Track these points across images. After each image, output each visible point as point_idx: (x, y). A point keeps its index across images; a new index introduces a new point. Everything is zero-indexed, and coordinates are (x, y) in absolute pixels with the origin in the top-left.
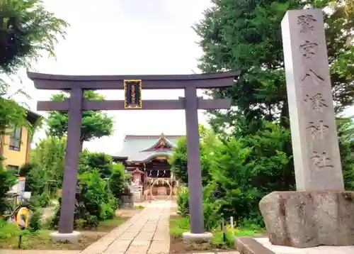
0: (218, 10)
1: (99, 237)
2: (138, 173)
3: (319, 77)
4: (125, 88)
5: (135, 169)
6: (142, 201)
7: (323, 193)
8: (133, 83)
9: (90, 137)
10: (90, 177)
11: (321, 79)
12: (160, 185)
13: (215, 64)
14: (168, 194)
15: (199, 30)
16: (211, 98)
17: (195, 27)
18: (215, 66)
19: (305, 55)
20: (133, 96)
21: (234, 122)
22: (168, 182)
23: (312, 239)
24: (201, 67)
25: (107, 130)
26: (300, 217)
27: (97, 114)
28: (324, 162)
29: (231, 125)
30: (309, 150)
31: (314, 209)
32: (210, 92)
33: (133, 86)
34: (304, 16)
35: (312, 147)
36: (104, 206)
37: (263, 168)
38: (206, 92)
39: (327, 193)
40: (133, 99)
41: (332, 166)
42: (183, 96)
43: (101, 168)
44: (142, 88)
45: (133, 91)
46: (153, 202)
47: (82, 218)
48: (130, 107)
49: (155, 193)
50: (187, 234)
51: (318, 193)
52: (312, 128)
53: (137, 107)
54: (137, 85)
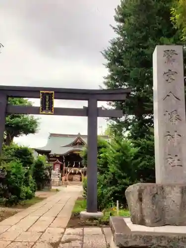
0: (122, 40)
1: (16, 213)
2: (58, 163)
3: (177, 98)
4: (41, 97)
5: (56, 160)
6: (59, 185)
7: (172, 186)
8: (48, 94)
9: (19, 134)
10: (14, 165)
11: (178, 99)
12: (75, 174)
13: (118, 82)
14: (81, 180)
15: (107, 55)
16: (114, 108)
17: (104, 52)
18: (117, 84)
19: (167, 80)
20: (47, 104)
21: (129, 127)
22: (80, 171)
23: (160, 220)
24: (106, 84)
25: (33, 129)
26: (153, 204)
27: (25, 116)
28: (176, 162)
29: (128, 129)
30: (165, 153)
31: (164, 198)
32: (113, 103)
33: (47, 97)
34: (168, 51)
35: (167, 151)
36: (24, 189)
37: (147, 163)
38: (110, 103)
39: (175, 187)
40: (47, 107)
41: (181, 166)
42: (87, 106)
43: (24, 159)
44: (55, 98)
45: (47, 100)
46: (68, 186)
47: (5, 197)
48: (44, 112)
49: (71, 180)
50: (84, 213)
51: (169, 185)
52: (169, 136)
53: (50, 113)
54: (50, 95)
